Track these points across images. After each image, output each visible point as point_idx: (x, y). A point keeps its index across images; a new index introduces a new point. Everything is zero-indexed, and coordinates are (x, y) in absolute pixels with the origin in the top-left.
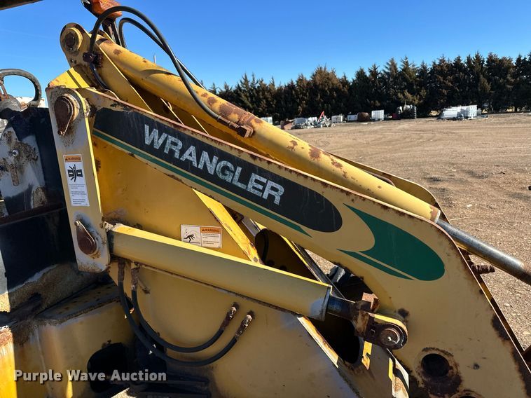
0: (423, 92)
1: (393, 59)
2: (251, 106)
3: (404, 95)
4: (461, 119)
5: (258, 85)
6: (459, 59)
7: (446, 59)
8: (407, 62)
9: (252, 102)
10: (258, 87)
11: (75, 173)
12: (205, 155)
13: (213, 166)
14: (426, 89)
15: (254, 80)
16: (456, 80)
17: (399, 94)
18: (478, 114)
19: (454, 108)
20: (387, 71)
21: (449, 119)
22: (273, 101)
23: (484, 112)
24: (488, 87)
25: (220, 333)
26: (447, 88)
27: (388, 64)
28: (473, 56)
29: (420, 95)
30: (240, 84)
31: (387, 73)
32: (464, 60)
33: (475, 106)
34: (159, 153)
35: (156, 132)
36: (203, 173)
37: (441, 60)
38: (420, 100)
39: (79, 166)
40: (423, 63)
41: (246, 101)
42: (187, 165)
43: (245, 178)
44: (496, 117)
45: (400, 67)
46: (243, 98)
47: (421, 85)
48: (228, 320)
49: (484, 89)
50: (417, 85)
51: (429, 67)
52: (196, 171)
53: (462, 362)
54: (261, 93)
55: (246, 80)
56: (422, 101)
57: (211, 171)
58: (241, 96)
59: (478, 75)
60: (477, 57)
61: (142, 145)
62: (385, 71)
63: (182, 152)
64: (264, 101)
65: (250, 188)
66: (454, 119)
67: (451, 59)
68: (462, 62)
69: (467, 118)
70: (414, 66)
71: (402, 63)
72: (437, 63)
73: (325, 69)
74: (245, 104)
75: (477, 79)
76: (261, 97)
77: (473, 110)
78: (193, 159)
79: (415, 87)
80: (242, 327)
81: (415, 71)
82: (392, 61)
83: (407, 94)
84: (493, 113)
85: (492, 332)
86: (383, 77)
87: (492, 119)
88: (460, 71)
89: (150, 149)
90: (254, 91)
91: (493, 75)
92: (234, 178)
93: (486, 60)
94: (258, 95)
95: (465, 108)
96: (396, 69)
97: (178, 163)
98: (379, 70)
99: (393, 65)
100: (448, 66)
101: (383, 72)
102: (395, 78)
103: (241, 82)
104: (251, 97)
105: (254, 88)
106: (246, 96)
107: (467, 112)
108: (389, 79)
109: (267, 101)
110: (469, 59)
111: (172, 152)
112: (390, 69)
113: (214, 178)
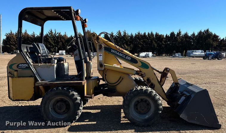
0: (132, 45)
1: (120, 31)
2: (54, 45)
3: (124, 46)
4: (146, 57)
5: (58, 35)
6: (145, 33)
7: (140, 33)
8: (125, 32)
9: (54, 43)
10: (58, 36)
11: (100, 55)
12: (120, 54)
13: (121, 55)
14: (133, 44)
15: (55, 32)
16: (144, 42)
17: (122, 46)
18: (152, 56)
19: (144, 53)
20: (117, 35)
21: (142, 57)
22: (65, 43)
23: (154, 55)
24: (156, 45)
25: (119, 80)
26: (141, 44)
27: (118, 32)
28: (150, 33)
29: (131, 47)
30: (48, 33)
31: (117, 36)
32: (147, 34)
33: (151, 53)
34: (113, 53)
35: (113, 50)
36: (120, 56)
37: (138, 33)
38: (130, 49)
39: (102, 54)
40: (132, 33)
41: (51, 42)
42: (117, 55)
43: (126, 57)
44: (159, 57)
45: (122, 34)
46: (50, 40)
47: (131, 42)
48: (120, 78)
49: (154, 46)
50: (129, 42)
51: (134, 35)
52: (119, 56)
53: (151, 79)
54: (59, 39)
55: (51, 32)
56: (131, 49)
57: (121, 56)
58: (49, 39)
59: (152, 40)
60: (152, 33)
61: (111, 52)
62: (116, 35)
63: (117, 53)
64: (61, 42)
65: (126, 58)
66: (144, 57)
67: (142, 33)
68: (146, 35)
69: (148, 57)
70: (128, 34)
71: (123, 33)
72: (137, 34)
73: (90, 31)
74: (51, 43)
75: (152, 42)
76: (59, 41)
77: (150, 54)
78: (118, 54)
79: (128, 43)
80: (123, 79)
81: (128, 36)
82: (119, 31)
83: (125, 46)
84: (158, 56)
85: (154, 74)
86: (116, 37)
87: (157, 58)
88: (145, 38)
89: (112, 53)
90: (56, 38)
91: (158, 41)
92: (124, 57)
93: (155, 35)
94: (58, 40)
95: (148, 53)
96: (121, 35)
97: (116, 55)
98: (114, 35)
99: (120, 33)
100: (141, 36)
101: (115, 36)
102: (121, 39)
103: (49, 33)
104: (54, 40)
105: (56, 36)
106: (51, 39)
107: (148, 55)
108: (118, 38)
109: (62, 42)
110: (149, 33)
111: (115, 53)
112: (118, 35)
113: (121, 57)
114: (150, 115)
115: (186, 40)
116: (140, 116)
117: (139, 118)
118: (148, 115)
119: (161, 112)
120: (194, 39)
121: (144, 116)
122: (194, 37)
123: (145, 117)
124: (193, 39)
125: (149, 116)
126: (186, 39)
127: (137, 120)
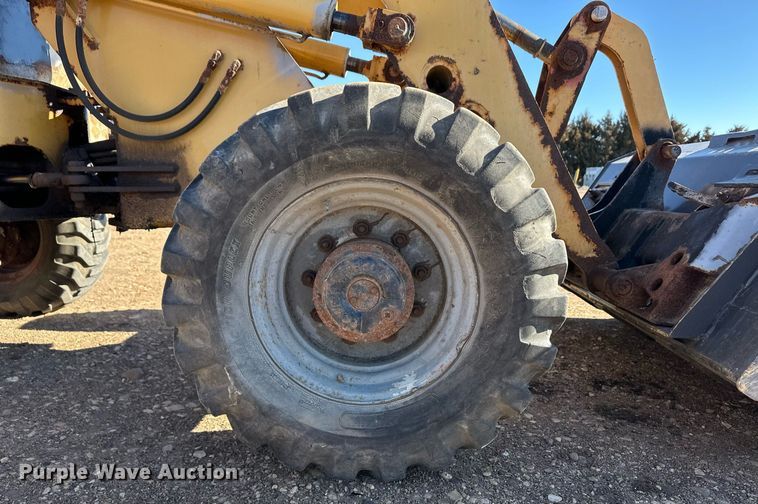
25: (199, 89)
48: (212, 67)
80: (230, 78)
114: (438, 370)
115: (584, 138)
116: (339, 380)
117: (330, 398)
118: (419, 374)
119: (547, 343)
120: (609, 133)
121: (380, 379)
122: (608, 129)
123: (389, 386)
124: (604, 135)
125: (424, 381)
126: (583, 135)
127: (309, 419)
